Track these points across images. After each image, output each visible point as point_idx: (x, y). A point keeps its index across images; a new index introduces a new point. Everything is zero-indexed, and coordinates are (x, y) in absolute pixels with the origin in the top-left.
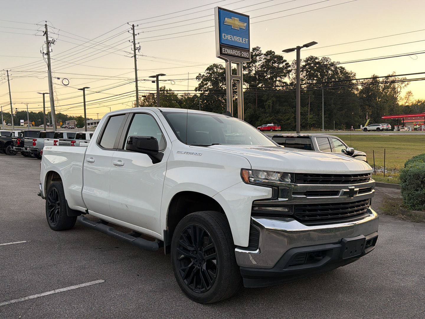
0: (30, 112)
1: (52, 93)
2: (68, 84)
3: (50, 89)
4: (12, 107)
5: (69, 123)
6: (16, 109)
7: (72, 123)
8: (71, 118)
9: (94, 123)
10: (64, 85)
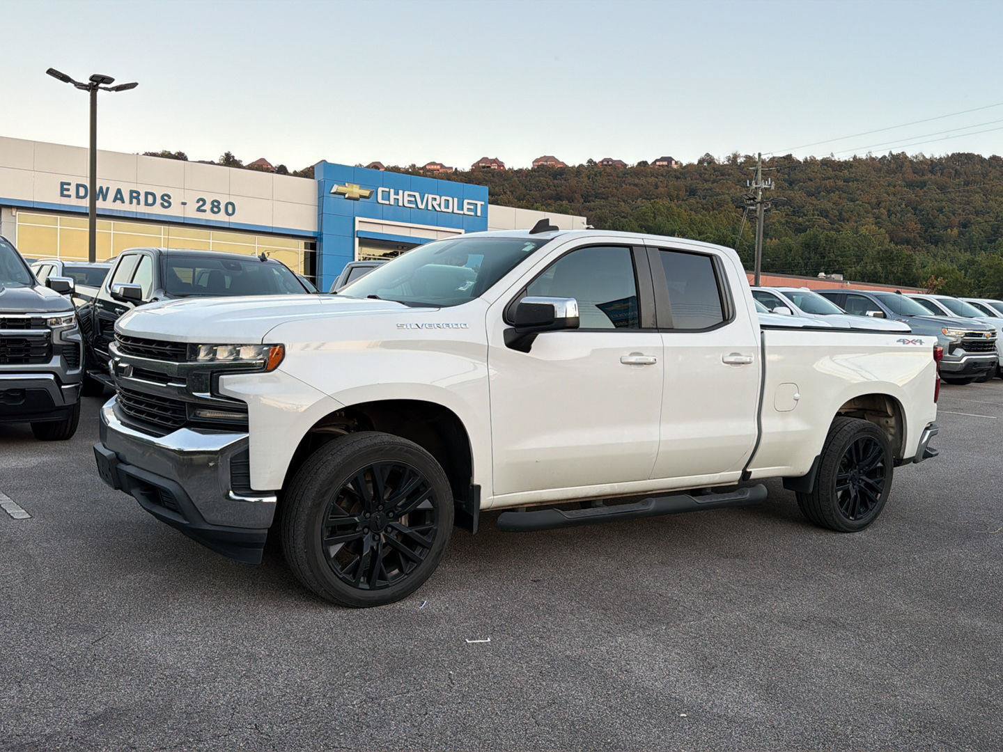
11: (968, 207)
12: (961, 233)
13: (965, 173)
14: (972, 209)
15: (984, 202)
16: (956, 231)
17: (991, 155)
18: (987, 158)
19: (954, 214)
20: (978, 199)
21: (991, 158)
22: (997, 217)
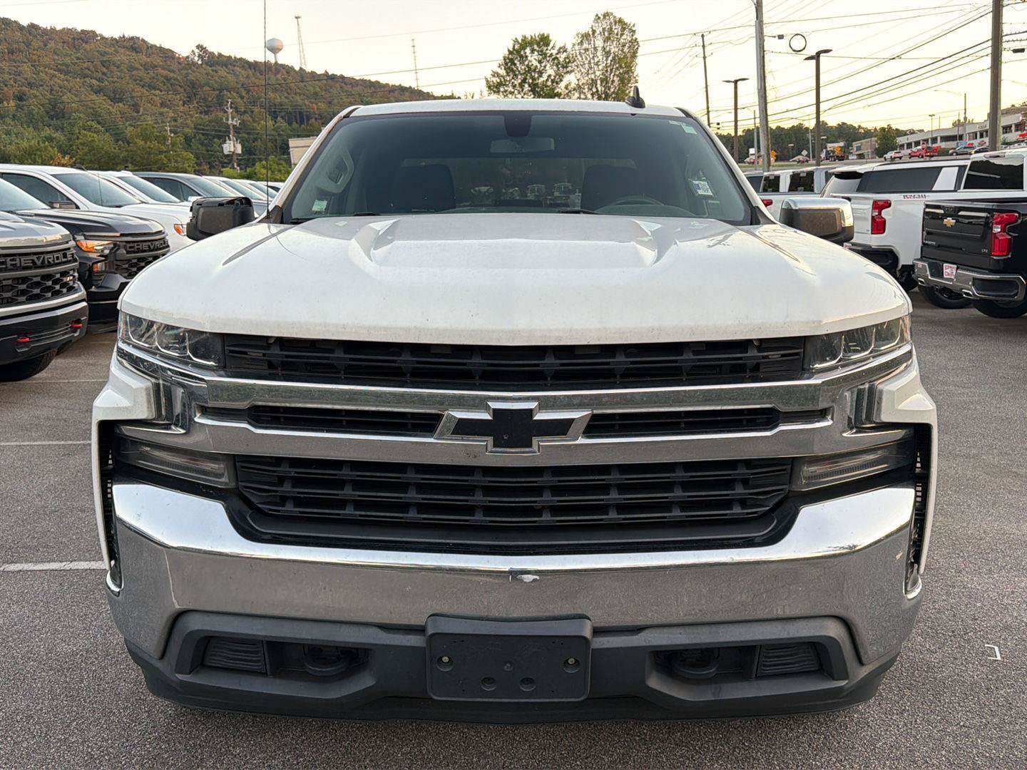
0: (774, 128)
1: (764, 77)
2: (804, 48)
3: (759, 67)
4: (711, 122)
5: (860, 147)
6: (718, 124)
7: (867, 146)
8: (868, 134)
9: (924, 140)
10: (794, 51)
11: (18, 78)
12: (18, 107)
13: (5, 40)
14: (23, 80)
15: (34, 74)
16: (12, 103)
17: (29, 23)
18: (25, 26)
19: (6, 85)
20: (26, 68)
21: (29, 26)
22: (52, 90)
